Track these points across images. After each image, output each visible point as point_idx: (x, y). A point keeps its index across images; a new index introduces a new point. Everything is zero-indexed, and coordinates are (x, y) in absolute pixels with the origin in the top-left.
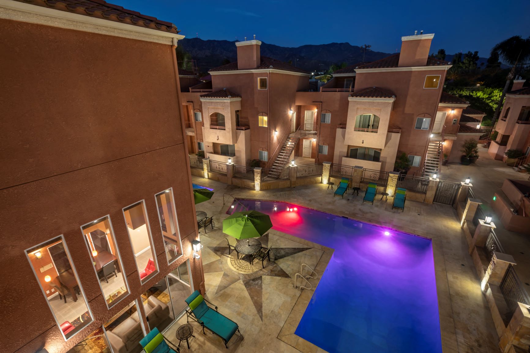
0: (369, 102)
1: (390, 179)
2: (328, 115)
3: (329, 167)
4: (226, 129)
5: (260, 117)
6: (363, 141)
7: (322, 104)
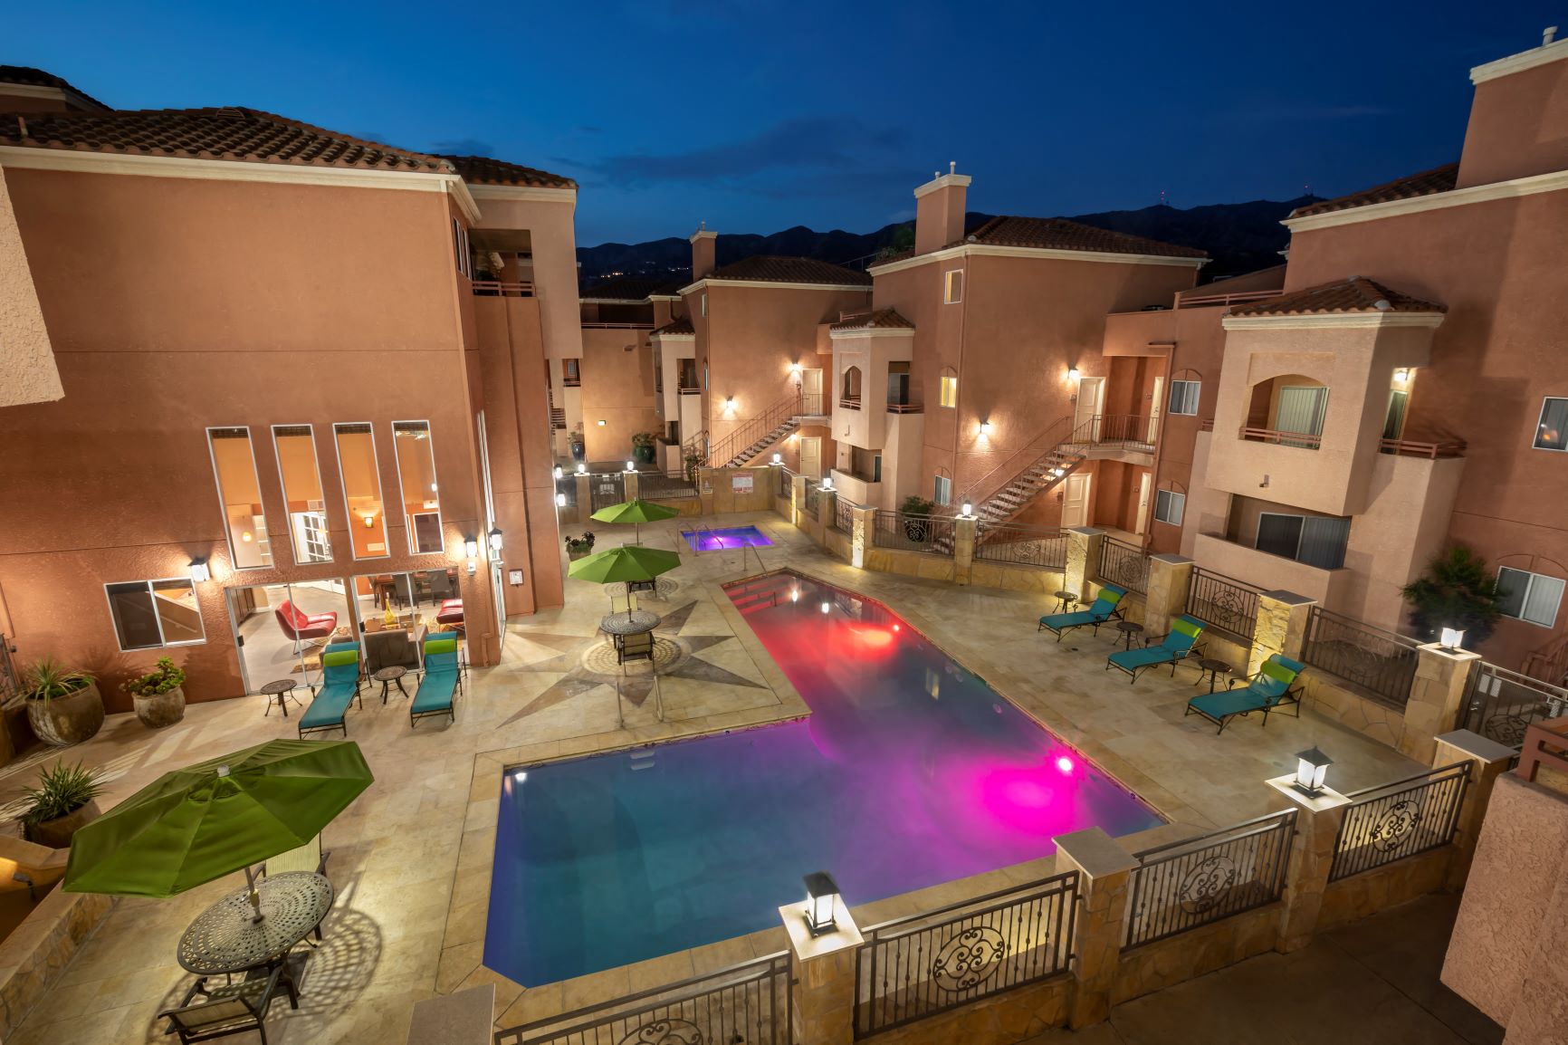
0: (1292, 331)
1: (1261, 614)
2: (1192, 387)
3: (1084, 543)
4: (861, 407)
5: (944, 379)
6: (1267, 478)
7: (1174, 349)
